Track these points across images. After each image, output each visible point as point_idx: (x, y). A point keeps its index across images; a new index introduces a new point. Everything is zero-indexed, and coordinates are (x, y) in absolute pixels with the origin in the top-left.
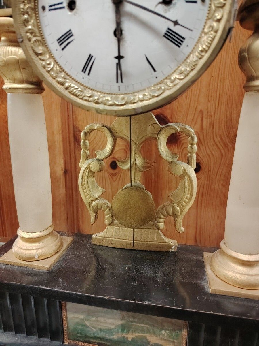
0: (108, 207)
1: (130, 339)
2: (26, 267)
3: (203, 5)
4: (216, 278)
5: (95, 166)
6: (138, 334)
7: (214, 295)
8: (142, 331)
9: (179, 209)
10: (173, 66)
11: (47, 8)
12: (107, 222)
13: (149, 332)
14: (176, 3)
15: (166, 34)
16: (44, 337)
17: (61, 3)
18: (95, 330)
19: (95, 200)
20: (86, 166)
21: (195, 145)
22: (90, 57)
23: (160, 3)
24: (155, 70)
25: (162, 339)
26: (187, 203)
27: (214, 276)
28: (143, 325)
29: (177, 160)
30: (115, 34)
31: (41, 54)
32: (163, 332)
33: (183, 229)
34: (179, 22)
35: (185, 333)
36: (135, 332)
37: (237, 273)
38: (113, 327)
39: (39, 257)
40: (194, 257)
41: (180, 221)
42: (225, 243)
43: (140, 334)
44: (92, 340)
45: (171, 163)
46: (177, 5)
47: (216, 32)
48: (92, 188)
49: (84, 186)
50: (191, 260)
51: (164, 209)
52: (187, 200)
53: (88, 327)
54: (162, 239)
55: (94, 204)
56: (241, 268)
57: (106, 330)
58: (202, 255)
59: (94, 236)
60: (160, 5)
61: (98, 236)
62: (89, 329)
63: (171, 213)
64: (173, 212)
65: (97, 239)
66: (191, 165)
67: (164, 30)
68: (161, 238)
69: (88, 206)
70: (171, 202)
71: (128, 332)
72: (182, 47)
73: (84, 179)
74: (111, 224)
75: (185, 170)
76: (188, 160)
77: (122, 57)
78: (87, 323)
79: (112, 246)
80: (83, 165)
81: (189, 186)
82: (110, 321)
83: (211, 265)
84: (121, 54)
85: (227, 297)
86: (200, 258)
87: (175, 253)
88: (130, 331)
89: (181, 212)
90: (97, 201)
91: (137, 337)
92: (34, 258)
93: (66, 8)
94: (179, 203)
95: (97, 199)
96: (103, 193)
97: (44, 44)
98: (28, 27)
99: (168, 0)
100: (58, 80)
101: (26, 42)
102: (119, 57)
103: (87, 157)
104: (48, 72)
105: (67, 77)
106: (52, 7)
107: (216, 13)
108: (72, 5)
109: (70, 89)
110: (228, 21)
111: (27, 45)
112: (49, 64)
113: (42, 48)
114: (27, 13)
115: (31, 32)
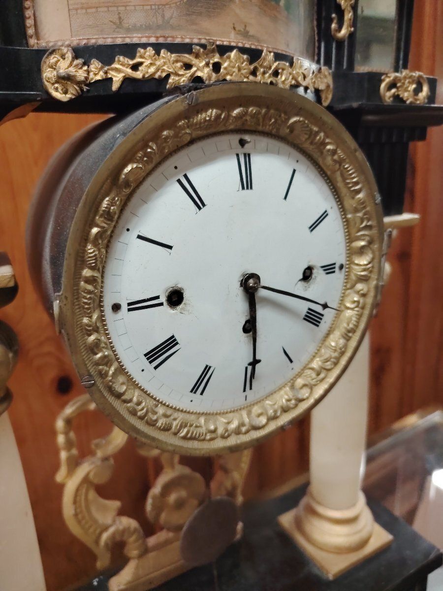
3: (341, 272)
5: (100, 475)
10: (312, 349)
11: (124, 308)
14: (315, 277)
15: (306, 316)
17: (158, 297)
20: (80, 479)
22: (207, 368)
23: (301, 280)
24: (291, 361)
30: (245, 330)
31: (124, 393)
34: (329, 305)
46: (318, 279)
47: (363, 308)
48: (97, 510)
60: (300, 282)
67: (304, 311)
72: (320, 325)
73: (78, 505)
77: (259, 361)
80: (70, 480)
84: (257, 358)
93: (165, 303)
96: (119, 509)
97: (121, 370)
98: (99, 355)
99: (307, 275)
100: (159, 424)
101: (99, 382)
102: (255, 362)
103: (74, 464)
104: (141, 418)
105: (169, 412)
106: (134, 306)
107: (359, 286)
108: (175, 298)
109: (183, 433)
110: (375, 296)
111: (101, 387)
112: (139, 403)
113: (121, 379)
114: (96, 330)
115: (106, 361)
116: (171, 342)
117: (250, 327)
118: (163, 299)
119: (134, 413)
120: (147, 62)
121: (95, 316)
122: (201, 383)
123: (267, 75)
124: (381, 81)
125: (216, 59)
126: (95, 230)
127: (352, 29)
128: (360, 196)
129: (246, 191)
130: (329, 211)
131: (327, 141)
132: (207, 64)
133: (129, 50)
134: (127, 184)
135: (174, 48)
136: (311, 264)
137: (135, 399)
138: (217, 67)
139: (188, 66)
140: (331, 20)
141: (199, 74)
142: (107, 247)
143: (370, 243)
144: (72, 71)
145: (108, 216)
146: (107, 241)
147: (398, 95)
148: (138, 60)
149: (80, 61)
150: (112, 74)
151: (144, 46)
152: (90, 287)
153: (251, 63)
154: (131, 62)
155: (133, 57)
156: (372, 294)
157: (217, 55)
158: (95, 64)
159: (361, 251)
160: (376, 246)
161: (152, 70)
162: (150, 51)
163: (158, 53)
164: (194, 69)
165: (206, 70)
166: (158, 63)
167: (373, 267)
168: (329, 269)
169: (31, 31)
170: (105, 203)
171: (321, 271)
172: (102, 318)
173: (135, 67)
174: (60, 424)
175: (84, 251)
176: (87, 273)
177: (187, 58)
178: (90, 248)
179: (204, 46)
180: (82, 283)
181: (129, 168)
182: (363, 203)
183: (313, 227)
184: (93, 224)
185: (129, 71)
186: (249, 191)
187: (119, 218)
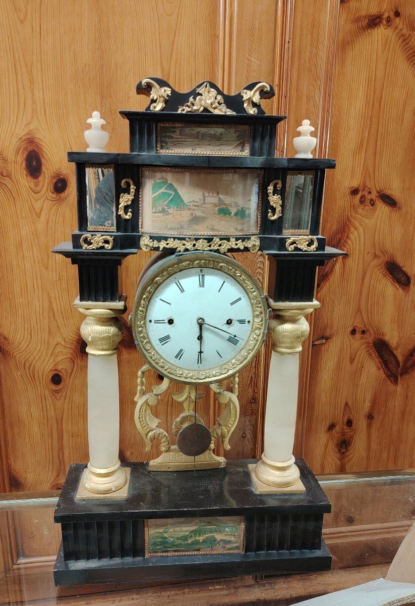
0: (165, 436)
1: (201, 541)
2: (104, 499)
3: (248, 324)
4: (260, 482)
5: (153, 401)
6: (207, 535)
7: (260, 495)
8: (211, 532)
9: (226, 430)
10: (233, 354)
11: (153, 322)
12: (163, 449)
13: (216, 531)
15: (228, 339)
16: (126, 556)
17: (164, 320)
18: (172, 540)
19: (152, 430)
20: (144, 401)
21: (237, 378)
22: (181, 350)
24: (221, 357)
25: (226, 535)
26: (233, 426)
27: (259, 481)
28: (211, 527)
29: (224, 391)
30: (198, 339)
31: (149, 350)
32: (227, 529)
33: (229, 447)
35: (243, 526)
36: (205, 534)
37: (275, 476)
38: (187, 533)
39: (115, 488)
40: (241, 470)
41: (227, 440)
42: (265, 456)
43: (209, 535)
44: (169, 549)
45: (219, 393)
46: (235, 325)
47: (257, 341)
48: (149, 420)
49: (141, 419)
50: (239, 472)
51: (215, 432)
52: (232, 422)
53: (166, 538)
54: (214, 458)
55: (151, 434)
56: (277, 473)
57: (182, 537)
58: (246, 467)
59: (152, 463)
60: (225, 325)
61: (154, 463)
62: (167, 540)
63: (220, 435)
64: (221, 433)
65: (154, 466)
66: (234, 393)
67: (228, 337)
68: (212, 458)
69: (144, 437)
70: (220, 425)
71: (200, 535)
72: (237, 345)
73: (141, 413)
74: (168, 450)
75: (230, 398)
76: (232, 390)
77: (202, 352)
78: (166, 535)
79: (169, 470)
80: (140, 401)
81: (234, 411)
82: (185, 529)
83: (256, 473)
84: (202, 351)
85: (269, 495)
86: (246, 470)
87: (224, 468)
88: (202, 534)
89: (228, 433)
90: (154, 431)
91: (207, 537)
92: (111, 490)
93: (167, 323)
94: (226, 426)
95: (154, 430)
96: (159, 423)
97: (149, 342)
98: (142, 335)
99: (229, 322)
100: (159, 364)
101: (140, 344)
102: (201, 352)
103: (143, 393)
104: (154, 360)
105: (165, 362)
106: (157, 322)
107: (257, 331)
108: (171, 322)
109: (168, 370)
110: (263, 337)
111: (141, 346)
112: (154, 355)
113: (149, 345)
114: (142, 327)
115: (144, 338)
116: (168, 337)
117: (200, 338)
118: (166, 321)
119: (151, 358)
120: (171, 243)
121: (142, 323)
122: (179, 355)
123: (215, 246)
124: (286, 242)
125: (194, 242)
126: (145, 296)
127: (281, 215)
128: (255, 293)
129: (201, 288)
130: (242, 298)
131: (237, 272)
132: (191, 244)
133: (166, 239)
134: (156, 283)
135: (180, 239)
136: (231, 318)
137: (153, 353)
138: (194, 245)
139: (184, 245)
140: (269, 212)
141: (188, 247)
142: (149, 302)
143: (261, 313)
144: (148, 243)
145: (149, 292)
146: (149, 299)
147: (297, 247)
148: (168, 242)
149: (151, 240)
150: (160, 245)
151: (170, 238)
152: (141, 313)
153: (208, 243)
154: (166, 243)
155: (167, 241)
156: (261, 335)
157: (195, 241)
158: (156, 242)
159: (257, 316)
160: (263, 315)
161: (172, 245)
162: (172, 239)
163: (174, 240)
164: (186, 246)
165: (190, 246)
166: (174, 244)
167: (262, 324)
168: (242, 322)
169: (140, 226)
170: (149, 288)
171: (237, 322)
172: (145, 323)
173: (167, 244)
174: (140, 373)
175: (140, 302)
176: (141, 308)
177: (184, 242)
178: (142, 302)
179: (190, 238)
180: (139, 312)
181: (157, 279)
182: (255, 297)
183: (232, 304)
184: (144, 294)
185: (165, 245)
186: (203, 288)
187: (153, 293)
